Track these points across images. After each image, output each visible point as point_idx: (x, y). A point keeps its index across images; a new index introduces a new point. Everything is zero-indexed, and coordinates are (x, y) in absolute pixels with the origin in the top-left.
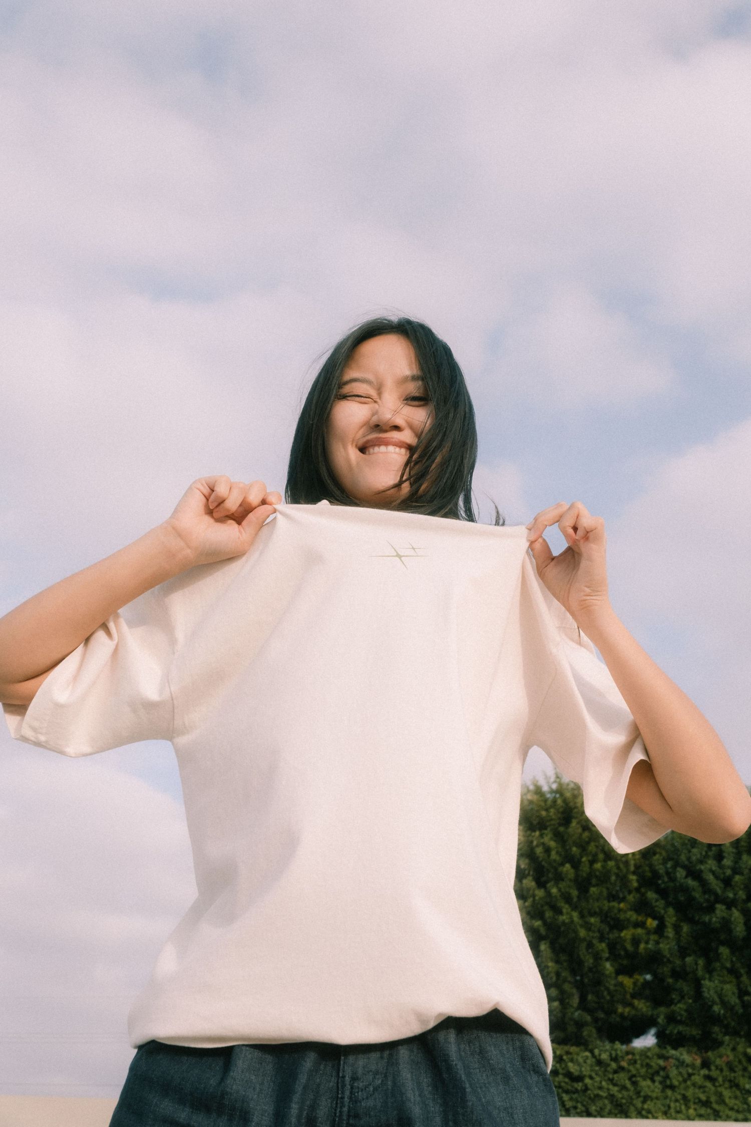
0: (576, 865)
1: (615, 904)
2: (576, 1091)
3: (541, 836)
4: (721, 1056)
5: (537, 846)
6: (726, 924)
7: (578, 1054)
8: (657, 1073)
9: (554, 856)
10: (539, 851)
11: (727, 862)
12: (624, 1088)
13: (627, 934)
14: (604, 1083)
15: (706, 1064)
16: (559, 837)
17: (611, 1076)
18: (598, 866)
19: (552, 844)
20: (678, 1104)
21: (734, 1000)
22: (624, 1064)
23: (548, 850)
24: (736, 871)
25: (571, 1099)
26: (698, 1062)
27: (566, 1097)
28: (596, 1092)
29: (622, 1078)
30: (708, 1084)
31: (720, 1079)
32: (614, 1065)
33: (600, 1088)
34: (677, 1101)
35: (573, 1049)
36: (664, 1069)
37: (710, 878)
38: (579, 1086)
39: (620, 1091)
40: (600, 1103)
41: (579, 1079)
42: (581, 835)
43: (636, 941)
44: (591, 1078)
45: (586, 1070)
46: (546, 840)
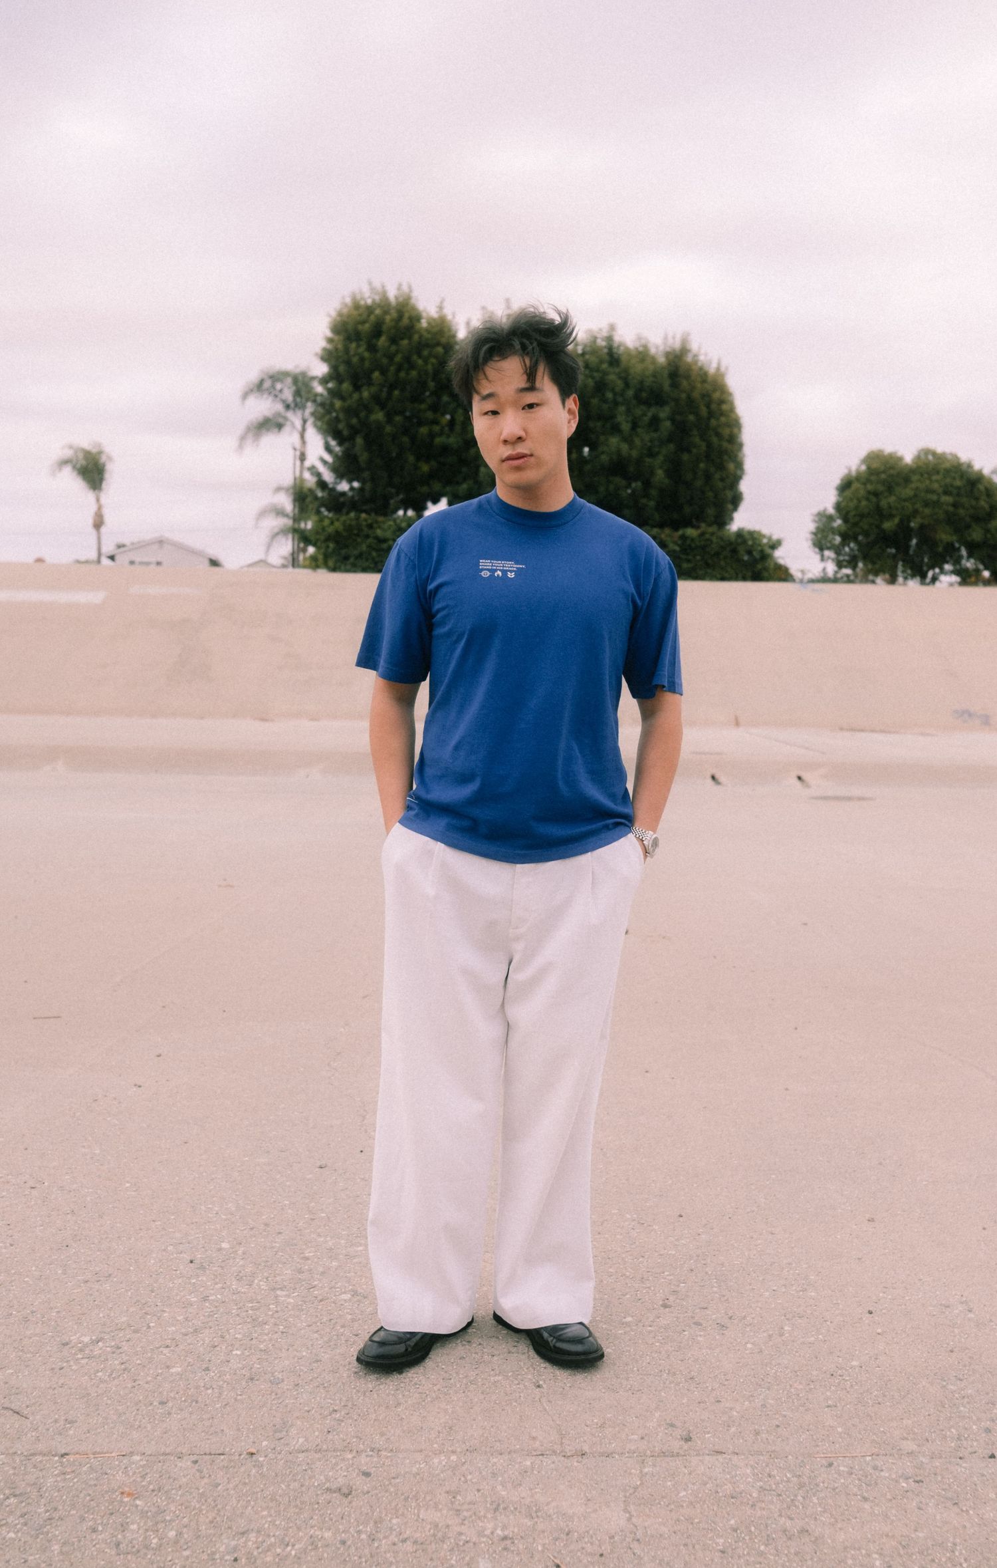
0: (383, 372)
1: (416, 405)
2: (382, 550)
3: (358, 346)
5: (354, 355)
7: (384, 522)
9: (367, 364)
10: (355, 360)
13: (424, 430)
16: (372, 348)
18: (402, 374)
19: (367, 355)
23: (362, 359)
25: (379, 555)
27: (374, 554)
35: (381, 519)
41: (385, 541)
42: (389, 348)
43: (432, 436)
45: (388, 534)
46: (361, 350)
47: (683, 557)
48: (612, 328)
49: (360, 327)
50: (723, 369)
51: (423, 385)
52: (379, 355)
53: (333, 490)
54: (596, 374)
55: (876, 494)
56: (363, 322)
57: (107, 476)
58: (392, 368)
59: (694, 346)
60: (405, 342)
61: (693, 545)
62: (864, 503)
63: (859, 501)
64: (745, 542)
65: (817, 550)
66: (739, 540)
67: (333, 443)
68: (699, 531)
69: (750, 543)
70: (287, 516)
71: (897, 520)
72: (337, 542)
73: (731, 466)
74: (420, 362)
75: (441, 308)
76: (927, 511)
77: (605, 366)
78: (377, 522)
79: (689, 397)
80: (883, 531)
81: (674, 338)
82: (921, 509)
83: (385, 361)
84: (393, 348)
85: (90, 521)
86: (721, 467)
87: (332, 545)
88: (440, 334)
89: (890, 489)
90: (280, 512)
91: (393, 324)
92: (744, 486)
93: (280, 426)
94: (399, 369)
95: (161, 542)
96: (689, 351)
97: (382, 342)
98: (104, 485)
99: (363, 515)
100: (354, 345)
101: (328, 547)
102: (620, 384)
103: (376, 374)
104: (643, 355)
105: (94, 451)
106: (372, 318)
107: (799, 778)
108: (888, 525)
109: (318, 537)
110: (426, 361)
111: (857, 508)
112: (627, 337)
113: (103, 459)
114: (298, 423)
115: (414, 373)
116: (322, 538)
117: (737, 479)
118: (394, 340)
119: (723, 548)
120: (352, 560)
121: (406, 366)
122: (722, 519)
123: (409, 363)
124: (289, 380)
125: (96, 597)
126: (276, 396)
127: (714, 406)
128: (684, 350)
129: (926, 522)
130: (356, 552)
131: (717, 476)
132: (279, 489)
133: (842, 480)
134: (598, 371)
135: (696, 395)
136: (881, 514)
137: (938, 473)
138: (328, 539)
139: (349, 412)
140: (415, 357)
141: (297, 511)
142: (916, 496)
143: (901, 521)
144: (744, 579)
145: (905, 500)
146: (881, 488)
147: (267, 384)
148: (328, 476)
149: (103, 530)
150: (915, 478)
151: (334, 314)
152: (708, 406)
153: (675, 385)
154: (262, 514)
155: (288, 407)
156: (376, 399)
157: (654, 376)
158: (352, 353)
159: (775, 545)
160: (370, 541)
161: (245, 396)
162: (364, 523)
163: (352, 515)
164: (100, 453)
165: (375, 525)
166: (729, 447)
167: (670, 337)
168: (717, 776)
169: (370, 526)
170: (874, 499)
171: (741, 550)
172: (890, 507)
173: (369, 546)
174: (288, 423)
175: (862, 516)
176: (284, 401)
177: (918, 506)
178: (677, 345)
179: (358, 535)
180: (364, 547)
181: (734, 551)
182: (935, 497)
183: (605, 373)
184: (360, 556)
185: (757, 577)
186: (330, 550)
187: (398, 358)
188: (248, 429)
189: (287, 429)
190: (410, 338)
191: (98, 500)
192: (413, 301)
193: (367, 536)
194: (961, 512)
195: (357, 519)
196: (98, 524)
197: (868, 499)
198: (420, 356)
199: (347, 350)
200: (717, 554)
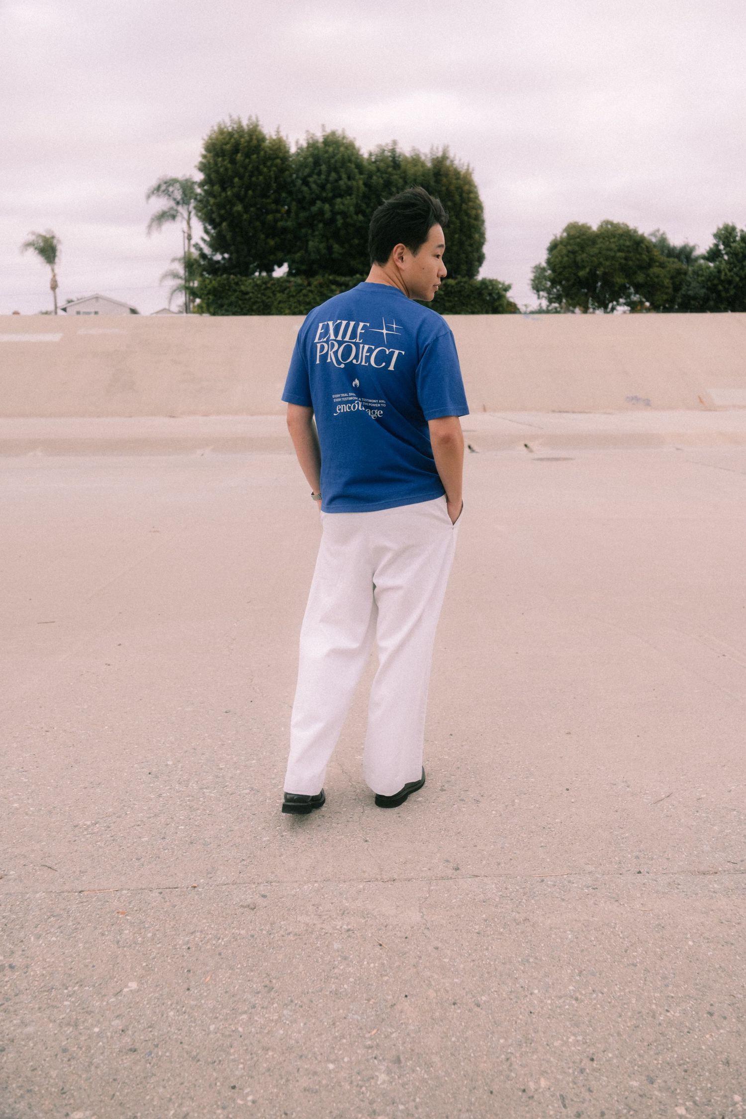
0: (241, 178)
1: (264, 200)
2: (245, 299)
3: (223, 160)
4: (317, 280)
5: (221, 167)
6: (321, 212)
7: (246, 281)
8: (285, 289)
9: (230, 173)
10: (222, 170)
11: (323, 177)
12: (269, 297)
13: (270, 217)
14: (259, 295)
15: (309, 284)
16: (233, 161)
17: (262, 292)
18: (254, 179)
19: (229, 166)
20: (295, 304)
21: (324, 251)
22: (269, 285)
23: (226, 169)
24: (327, 181)
25: (244, 303)
26: (306, 283)
27: (240, 302)
28: (256, 299)
29: (269, 293)
30: (310, 294)
31: (316, 292)
32: (264, 286)
33: (258, 298)
34: (295, 303)
35: (244, 278)
36: (289, 287)
37: (314, 186)
38: (247, 297)
39: (267, 299)
40: (258, 305)
41: (247, 293)
42: (244, 160)
43: (276, 221)
44: (253, 293)
45: (249, 289)
46: (226, 163)
47: (446, 298)
48: (395, 143)
49: (224, 147)
50: (470, 170)
51: (268, 186)
52: (238, 165)
53: (211, 259)
54: (384, 175)
55: (574, 252)
56: (227, 144)
57: (58, 253)
58: (247, 174)
59: (451, 154)
60: (254, 156)
61: (453, 291)
62: (566, 259)
63: (562, 257)
64: (487, 287)
65: (535, 291)
66: (483, 286)
67: (209, 227)
68: (456, 281)
69: (490, 288)
70: (181, 278)
71: (587, 270)
72: (215, 296)
73: (477, 236)
74: (265, 170)
75: (278, 132)
76: (608, 263)
77: (390, 169)
78: (241, 281)
79: (447, 189)
80: (578, 277)
81: (437, 149)
82: (603, 262)
83: (241, 170)
84: (247, 160)
85: (48, 285)
86: (470, 237)
87: (211, 297)
88: (278, 149)
89: (583, 249)
90: (176, 276)
91: (246, 144)
92: (486, 249)
93: (174, 217)
94: (251, 176)
95: (97, 298)
96: (448, 158)
97: (239, 157)
98: (57, 260)
99: (232, 276)
100: (220, 159)
101: (209, 298)
102: (401, 181)
103: (236, 180)
104: (416, 161)
105: (48, 236)
106: (233, 141)
107: (526, 446)
108: (581, 273)
109: (202, 292)
110: (269, 168)
111: (561, 262)
112: (405, 149)
113: (55, 242)
114: (186, 215)
115: (261, 178)
116: (205, 292)
117: (481, 244)
118: (247, 155)
119: (472, 292)
120: (225, 307)
121: (256, 173)
122: (472, 272)
123: (257, 170)
124: (177, 185)
125: (56, 337)
126: (170, 196)
127: (465, 195)
128: (444, 157)
129: (607, 271)
130: (226, 302)
131: (467, 243)
132: (174, 260)
133: (551, 243)
134: (386, 173)
135: (452, 188)
136: (577, 266)
137: (614, 237)
138: (208, 294)
139: (220, 206)
140: (261, 167)
141: (187, 274)
142: (600, 253)
143: (591, 270)
144: (487, 312)
145: (592, 256)
146: (577, 248)
147: (163, 187)
148: (207, 250)
149: (57, 290)
150: (599, 241)
151: (206, 138)
152: (461, 196)
153: (437, 181)
154: (165, 276)
155: (178, 203)
156: (237, 196)
157: (423, 176)
158: (219, 165)
159: (507, 288)
160: (237, 294)
161: (148, 197)
162: (233, 282)
163: (225, 276)
164: (53, 237)
165: (240, 283)
166: (476, 223)
167: (435, 148)
168: (472, 446)
169: (237, 284)
170: (572, 256)
171: (485, 292)
172: (583, 261)
173: (237, 297)
174: (179, 214)
175: (564, 268)
176: (175, 199)
177: (601, 260)
178: (440, 154)
179: (228, 290)
180: (233, 298)
181: (480, 294)
182: (612, 254)
183: (391, 174)
184: (231, 304)
185: (496, 310)
186: (210, 301)
187: (250, 168)
188: (153, 220)
189: (179, 219)
190: (258, 153)
191: (53, 270)
192: (259, 128)
193: (235, 291)
194: (630, 263)
195: (228, 279)
196: (54, 286)
197: (568, 256)
198: (265, 166)
199: (216, 164)
200: (468, 296)
